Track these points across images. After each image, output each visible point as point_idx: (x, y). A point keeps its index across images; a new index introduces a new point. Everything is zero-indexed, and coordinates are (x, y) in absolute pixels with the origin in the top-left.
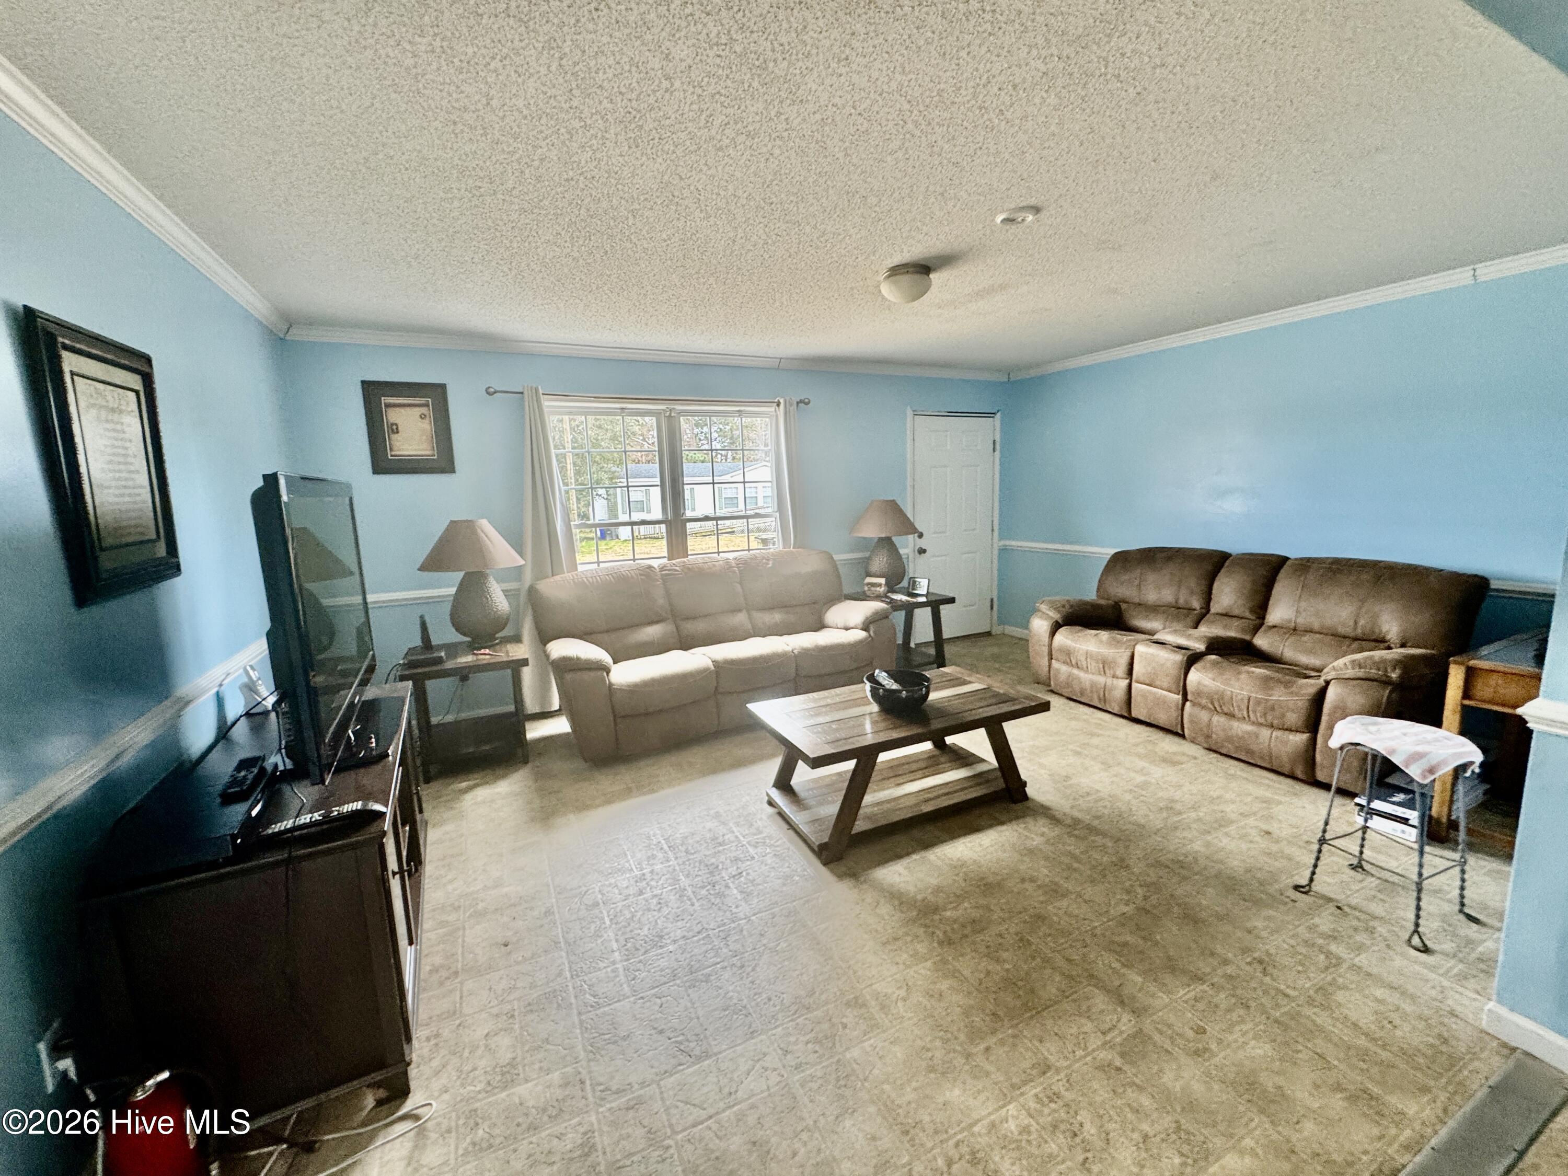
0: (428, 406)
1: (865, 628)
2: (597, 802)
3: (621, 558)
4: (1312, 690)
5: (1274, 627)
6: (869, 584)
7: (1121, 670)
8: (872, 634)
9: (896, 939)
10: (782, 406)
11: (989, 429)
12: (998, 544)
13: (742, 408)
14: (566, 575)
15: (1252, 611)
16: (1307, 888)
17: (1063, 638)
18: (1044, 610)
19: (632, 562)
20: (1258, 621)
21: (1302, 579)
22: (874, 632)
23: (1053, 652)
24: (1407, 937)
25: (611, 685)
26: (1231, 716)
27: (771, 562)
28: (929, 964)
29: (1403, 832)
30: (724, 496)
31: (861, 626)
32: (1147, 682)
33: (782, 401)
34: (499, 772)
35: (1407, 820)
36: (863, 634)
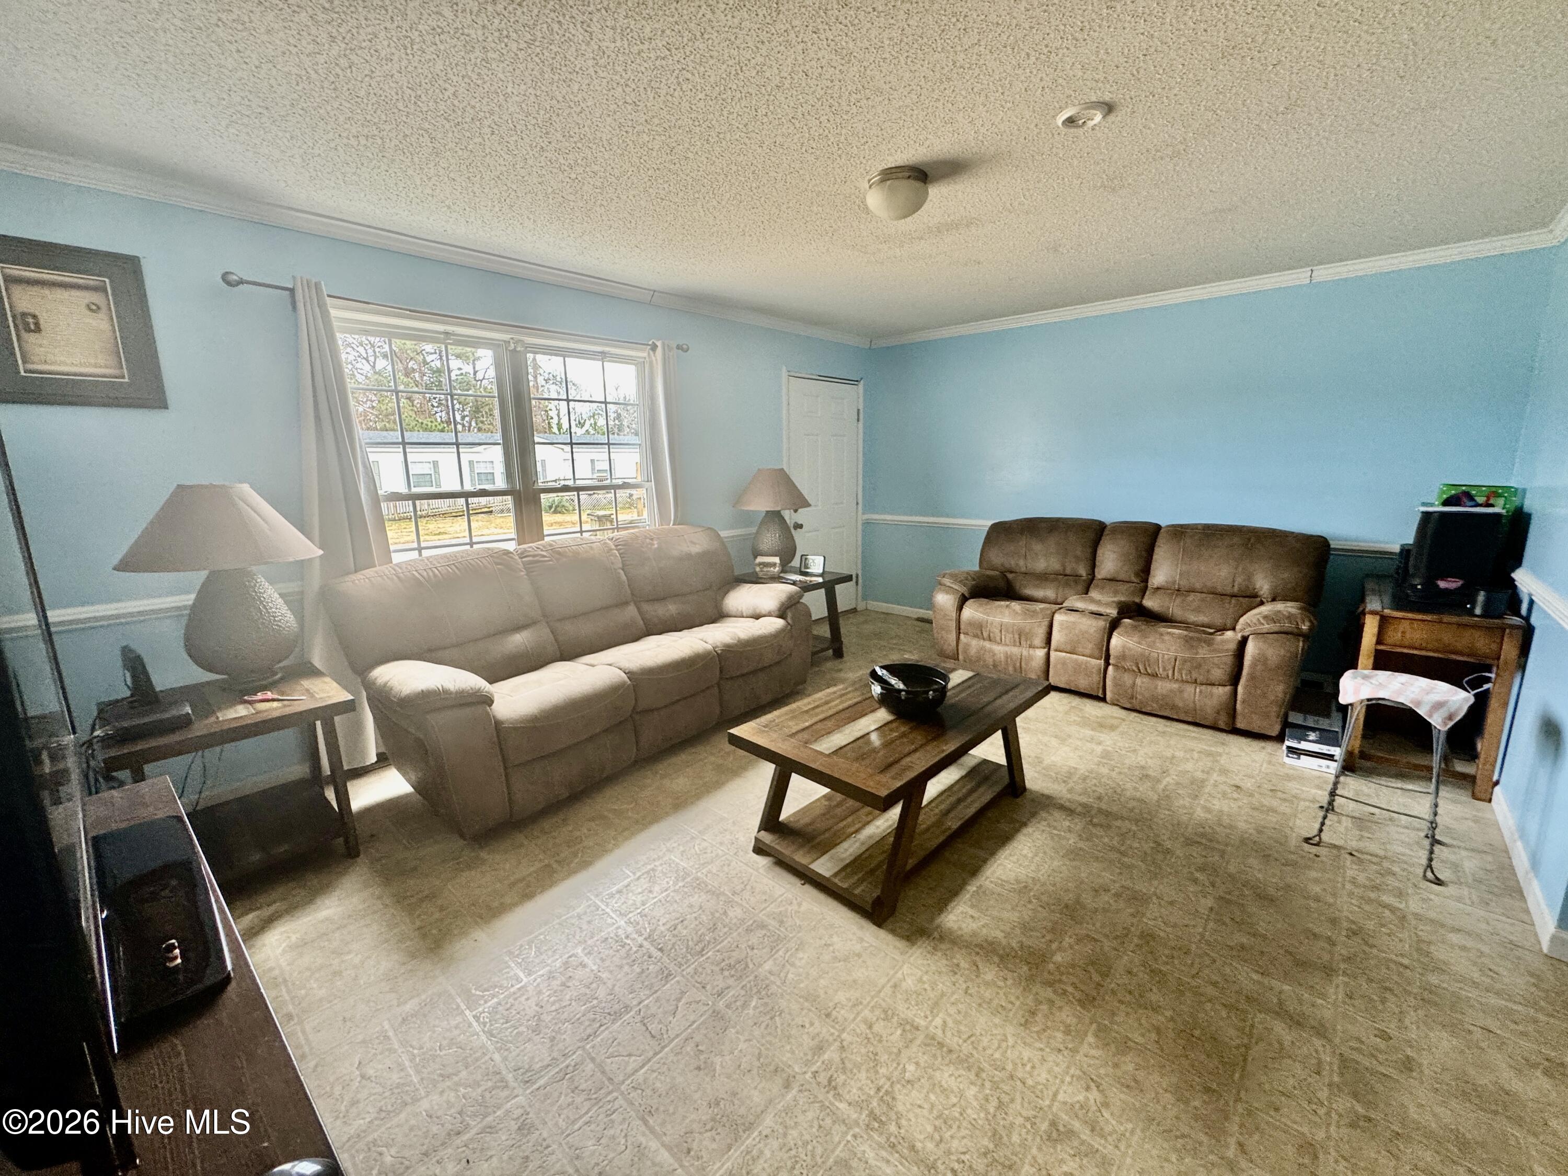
0: (105, 290)
1: (782, 616)
2: (508, 900)
3: (454, 542)
4: (1233, 646)
5: (1158, 588)
6: (760, 564)
7: (1039, 640)
8: (790, 621)
9: (1033, 1013)
10: (659, 350)
11: (853, 396)
12: (862, 517)
13: (607, 349)
14: (378, 568)
15: (1137, 575)
16: (1317, 839)
17: (971, 611)
18: (948, 584)
19: (468, 547)
20: (1142, 584)
21: (1182, 544)
22: (792, 618)
23: (962, 627)
24: (1421, 874)
25: (498, 723)
26: (1155, 676)
27: (655, 542)
28: (1090, 1039)
29: (1328, 767)
30: (476, 471)
31: (777, 613)
32: (1069, 649)
33: (659, 344)
34: (313, 881)
35: (1333, 756)
36: (779, 623)
